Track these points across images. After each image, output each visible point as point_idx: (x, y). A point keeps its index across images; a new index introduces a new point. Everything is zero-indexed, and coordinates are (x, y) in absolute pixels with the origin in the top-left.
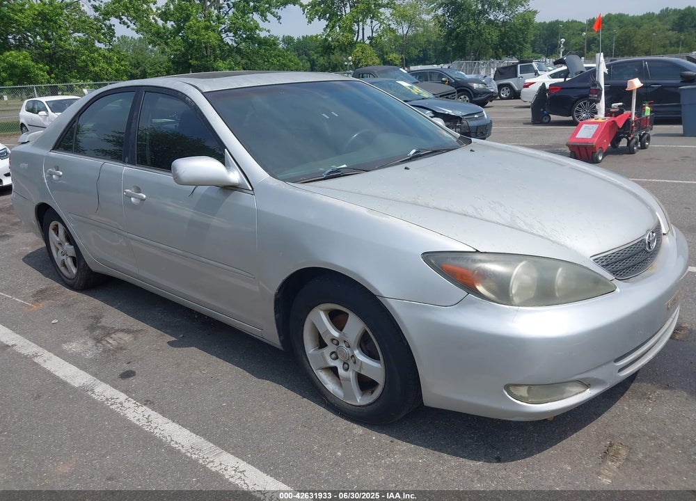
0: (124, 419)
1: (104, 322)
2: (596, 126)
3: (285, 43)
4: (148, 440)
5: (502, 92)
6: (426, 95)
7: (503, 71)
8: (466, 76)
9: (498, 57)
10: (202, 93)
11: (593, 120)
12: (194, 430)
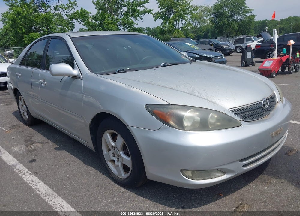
0: (23, 180)
1: (33, 139)
2: (272, 61)
3: (147, 30)
4: (28, 189)
5: (237, 50)
6: (197, 48)
7: (238, 40)
8: (221, 42)
9: (237, 35)
10: (71, 38)
11: (272, 59)
12: (50, 186)
